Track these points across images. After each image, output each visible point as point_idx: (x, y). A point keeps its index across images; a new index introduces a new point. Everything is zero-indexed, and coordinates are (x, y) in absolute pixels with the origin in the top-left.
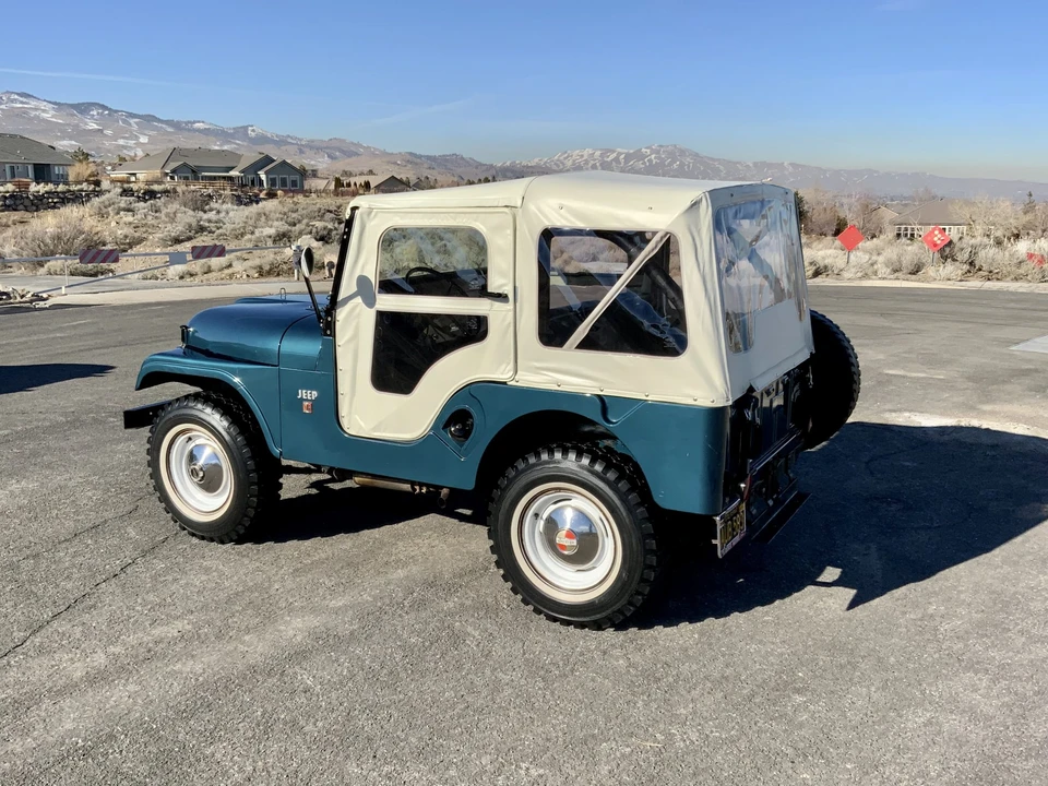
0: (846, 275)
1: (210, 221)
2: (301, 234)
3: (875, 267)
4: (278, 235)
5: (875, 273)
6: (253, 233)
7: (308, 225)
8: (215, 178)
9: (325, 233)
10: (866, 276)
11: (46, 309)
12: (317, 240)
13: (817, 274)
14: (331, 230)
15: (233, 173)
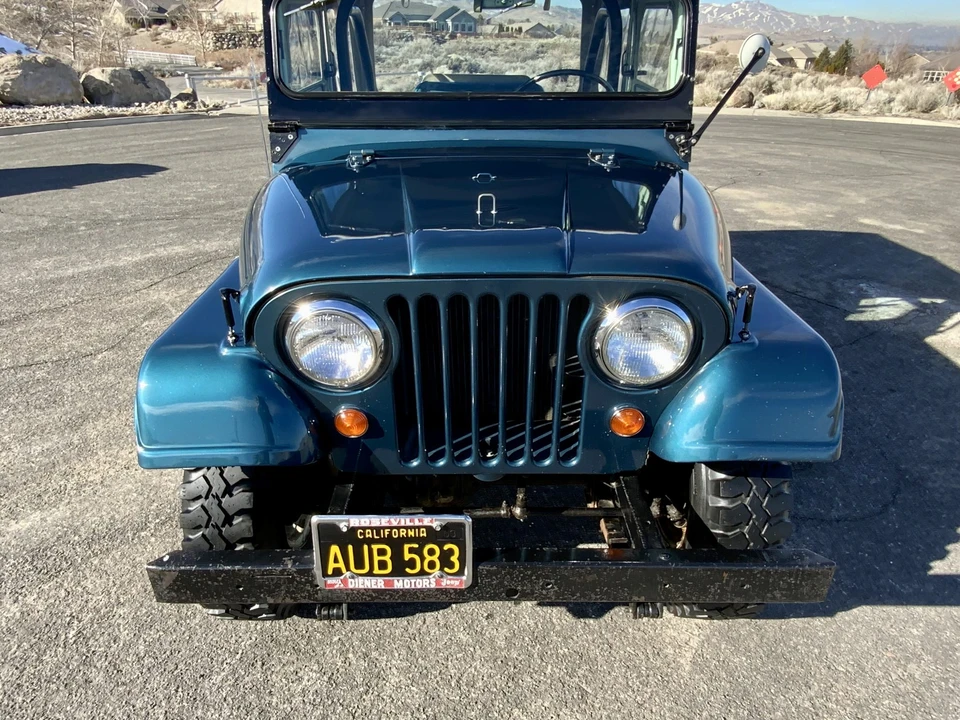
0: (863, 111)
1: (387, 53)
2: (439, 64)
3: (892, 104)
4: (424, 65)
5: (890, 110)
6: (407, 63)
7: (446, 57)
8: (417, 24)
9: (457, 63)
10: (881, 113)
11: (217, 117)
12: (450, 69)
13: (836, 109)
14: (462, 61)
15: (430, 21)
